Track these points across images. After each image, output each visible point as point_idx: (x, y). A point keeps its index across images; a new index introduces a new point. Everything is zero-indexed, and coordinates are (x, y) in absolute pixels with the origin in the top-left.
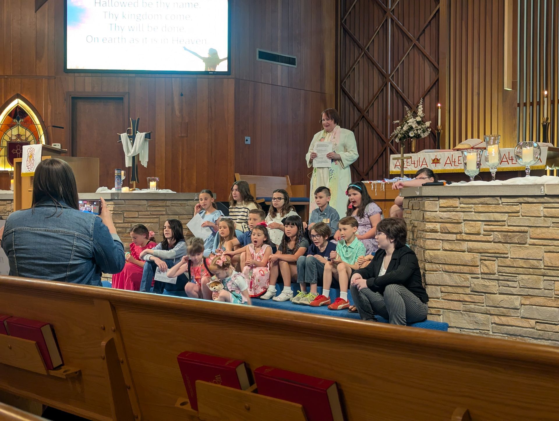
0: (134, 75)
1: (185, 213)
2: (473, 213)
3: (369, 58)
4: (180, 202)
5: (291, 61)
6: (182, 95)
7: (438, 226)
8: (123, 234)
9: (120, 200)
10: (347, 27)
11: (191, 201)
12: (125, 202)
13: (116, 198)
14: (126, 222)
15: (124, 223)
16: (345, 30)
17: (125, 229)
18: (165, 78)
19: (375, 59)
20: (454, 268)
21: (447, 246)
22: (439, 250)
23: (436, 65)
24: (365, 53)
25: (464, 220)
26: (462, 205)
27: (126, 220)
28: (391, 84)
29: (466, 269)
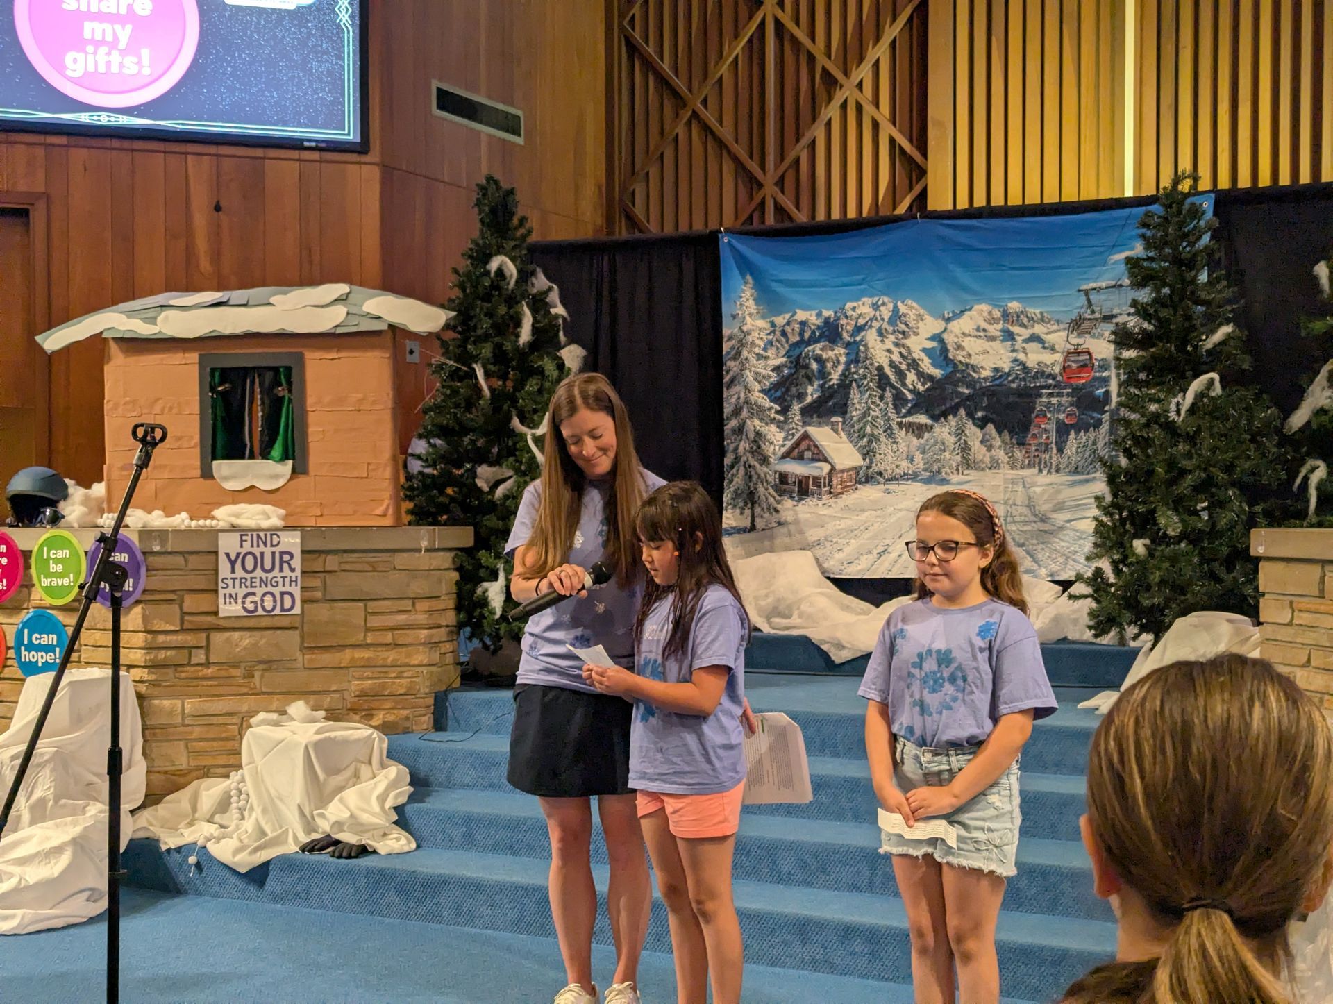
0: (63, 140)
1: (388, 594)
3: (706, 129)
4: (370, 558)
5: (511, 125)
6: (218, 208)
8: (180, 669)
9: (170, 553)
10: (637, 35)
11: (405, 555)
12: (186, 560)
13: (157, 548)
14: (190, 627)
15: (183, 630)
16: (632, 48)
17: (186, 651)
18: (165, 152)
19: (726, 133)
23: (917, 156)
24: (694, 111)
27: (188, 621)
28: (776, 204)
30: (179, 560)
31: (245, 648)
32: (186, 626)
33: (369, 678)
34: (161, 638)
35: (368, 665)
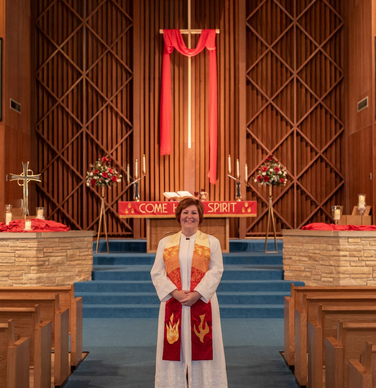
1: (83, 247)
2: (369, 246)
3: (64, 109)
5: (19, 108)
7: (347, 253)
8: (43, 266)
10: (40, 79)
12: (45, 240)
13: (40, 237)
16: (39, 82)
19: (69, 111)
20: (357, 276)
21: (353, 264)
22: (347, 266)
23: (130, 123)
24: (59, 104)
25: (363, 249)
26: (362, 242)
28: (86, 133)
29: (365, 276)
30: (43, 239)
31: (56, 261)
32: (44, 256)
33: (80, 268)
34: (40, 259)
35: (80, 264)
